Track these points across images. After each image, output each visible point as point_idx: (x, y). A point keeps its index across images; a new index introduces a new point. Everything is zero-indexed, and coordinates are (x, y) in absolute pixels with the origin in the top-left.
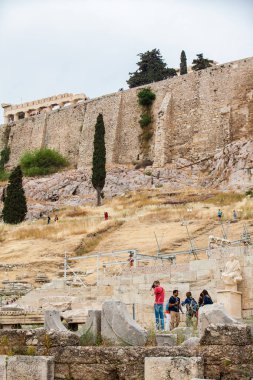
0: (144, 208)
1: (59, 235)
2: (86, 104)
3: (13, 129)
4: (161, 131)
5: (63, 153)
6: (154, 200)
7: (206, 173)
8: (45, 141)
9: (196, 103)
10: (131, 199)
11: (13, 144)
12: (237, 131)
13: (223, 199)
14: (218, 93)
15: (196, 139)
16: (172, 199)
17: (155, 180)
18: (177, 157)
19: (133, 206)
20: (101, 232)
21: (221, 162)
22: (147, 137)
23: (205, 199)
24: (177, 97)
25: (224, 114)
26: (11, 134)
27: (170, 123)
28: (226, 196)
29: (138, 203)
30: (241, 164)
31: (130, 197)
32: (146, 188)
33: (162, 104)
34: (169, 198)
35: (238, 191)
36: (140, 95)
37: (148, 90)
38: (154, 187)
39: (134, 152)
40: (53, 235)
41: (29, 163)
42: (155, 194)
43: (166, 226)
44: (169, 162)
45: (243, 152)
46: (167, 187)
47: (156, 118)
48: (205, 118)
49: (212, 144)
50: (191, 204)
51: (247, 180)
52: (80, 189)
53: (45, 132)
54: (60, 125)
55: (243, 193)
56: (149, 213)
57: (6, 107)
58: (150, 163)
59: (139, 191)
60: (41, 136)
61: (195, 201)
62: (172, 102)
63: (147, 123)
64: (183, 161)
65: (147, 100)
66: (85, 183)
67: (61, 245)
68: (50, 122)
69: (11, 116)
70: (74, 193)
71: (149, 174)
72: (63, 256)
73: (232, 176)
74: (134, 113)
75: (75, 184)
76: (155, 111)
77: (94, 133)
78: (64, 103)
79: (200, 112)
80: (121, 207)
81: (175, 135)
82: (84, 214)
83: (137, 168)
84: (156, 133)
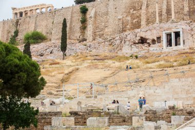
0: (85, 61)
1: (53, 74)
2: (55, 11)
3: (20, 21)
4: (91, 26)
5: (44, 34)
6: (89, 57)
7: (112, 46)
8: (36, 27)
9: (107, 13)
10: (78, 57)
11: (20, 28)
12: (125, 27)
13: (120, 59)
14: (117, 9)
15: (106, 30)
16: (97, 57)
17: (89, 48)
18: (98, 37)
19: (79, 60)
20: (70, 73)
21: (118, 42)
22: (84, 28)
23: (112, 58)
24: (98, 10)
25: (120, 19)
26: (19, 23)
27: (95, 22)
28: (121, 57)
29: (82, 59)
30: (127, 43)
31: (78, 56)
32: (84, 52)
33: (91, 13)
34: (95, 57)
35: (126, 55)
36: (81, 9)
37: (85, 6)
38: (88, 51)
39: (78, 34)
40: (50, 74)
41: (28, 38)
42: (89, 55)
43: (97, 71)
44: (94, 40)
45: (129, 38)
46: (94, 52)
47: (88, 19)
48: (111, 21)
49: (114, 32)
50: (106, 60)
51: (130, 50)
52: (54, 51)
53: (35, 23)
54: (42, 20)
55: (129, 56)
56: (88, 64)
57: (14, 9)
58: (85, 40)
59: (81, 53)
60: (34, 25)
61: (108, 59)
62: (96, 12)
63: (84, 21)
64: (100, 39)
65: (84, 11)
66: (56, 48)
67: (54, 78)
68: (38, 19)
69: (16, 14)
70: (51, 53)
71: (85, 45)
72: (56, 83)
73: (124, 48)
74: (78, 17)
75: (51, 49)
76: (88, 16)
77: (62, 27)
78: (42, 8)
79: (108, 18)
80: (74, 61)
81: (97, 27)
82: (58, 63)
83: (80, 42)
84: (89, 26)
